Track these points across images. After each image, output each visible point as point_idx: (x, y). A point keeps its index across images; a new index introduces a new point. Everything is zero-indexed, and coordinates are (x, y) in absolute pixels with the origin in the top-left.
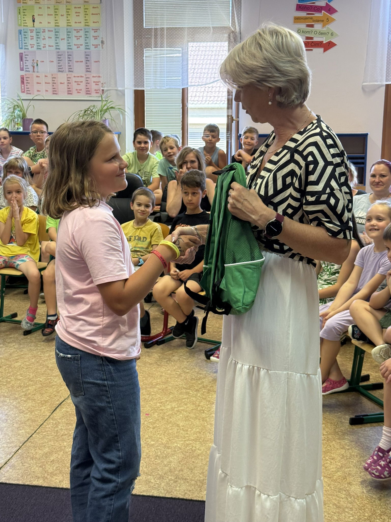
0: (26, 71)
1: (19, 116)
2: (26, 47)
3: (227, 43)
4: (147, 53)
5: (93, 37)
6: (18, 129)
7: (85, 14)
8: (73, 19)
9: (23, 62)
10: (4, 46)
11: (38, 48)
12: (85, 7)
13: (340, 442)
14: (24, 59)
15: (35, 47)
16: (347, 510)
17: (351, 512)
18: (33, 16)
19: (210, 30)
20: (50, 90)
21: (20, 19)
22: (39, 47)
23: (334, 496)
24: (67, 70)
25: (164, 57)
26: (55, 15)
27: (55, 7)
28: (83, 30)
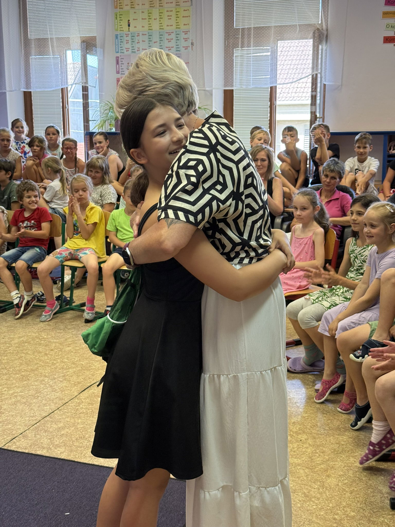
0: (122, 74)
1: (112, 117)
2: (122, 51)
3: (312, 40)
4: (237, 53)
5: (184, 39)
6: (110, 129)
7: (177, 17)
8: (166, 22)
9: (119, 65)
10: (102, 50)
11: (132, 52)
12: (177, 10)
13: (337, 438)
14: (120, 63)
15: (130, 50)
16: (313, 499)
17: (317, 502)
18: (129, 20)
19: (297, 28)
21: (116, 24)
22: (134, 51)
23: (307, 485)
25: (250, 56)
26: (149, 19)
27: (148, 11)
28: (174, 32)
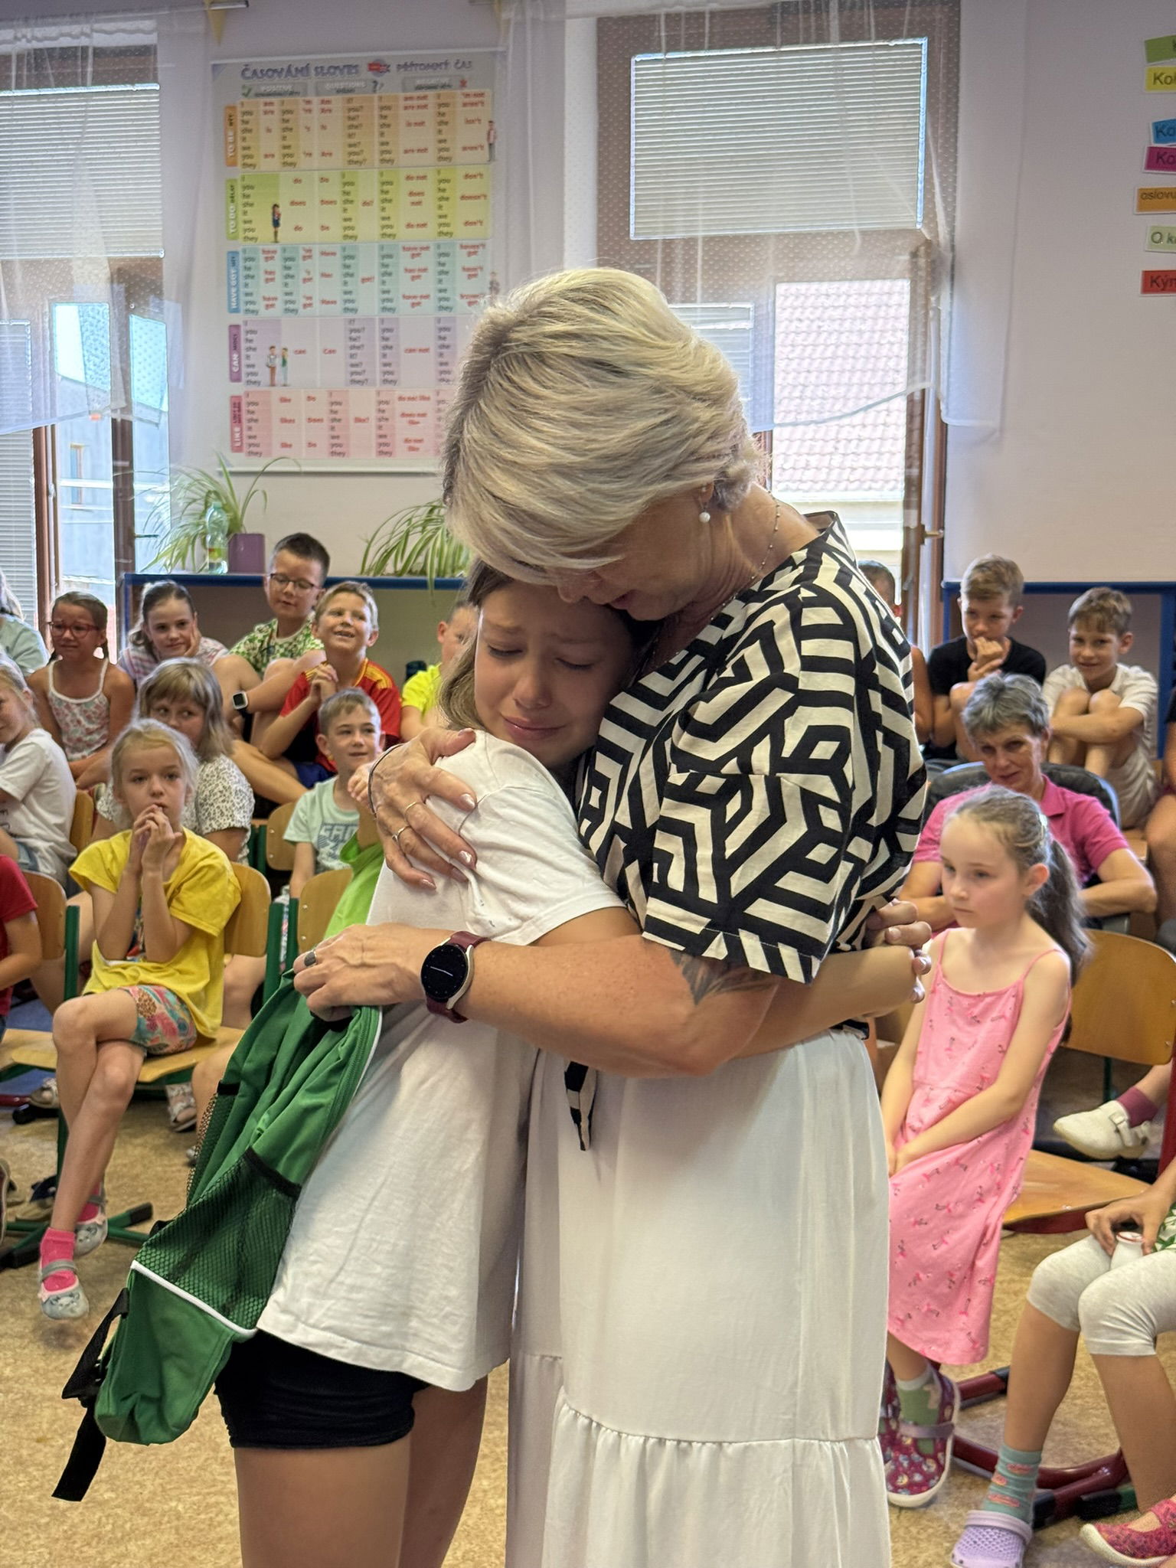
0: (249, 382)
1: (217, 524)
2: (251, 307)
3: (906, 282)
5: (464, 269)
6: (212, 566)
7: (441, 199)
8: (402, 212)
9: (239, 353)
10: (180, 306)
11: (287, 310)
12: (442, 176)
14: (243, 345)
15: (279, 305)
18: (276, 206)
19: (853, 242)
20: (324, 443)
21: (232, 216)
22: (291, 306)
24: (378, 377)
26: (346, 202)
27: (343, 176)
28: (432, 248)
